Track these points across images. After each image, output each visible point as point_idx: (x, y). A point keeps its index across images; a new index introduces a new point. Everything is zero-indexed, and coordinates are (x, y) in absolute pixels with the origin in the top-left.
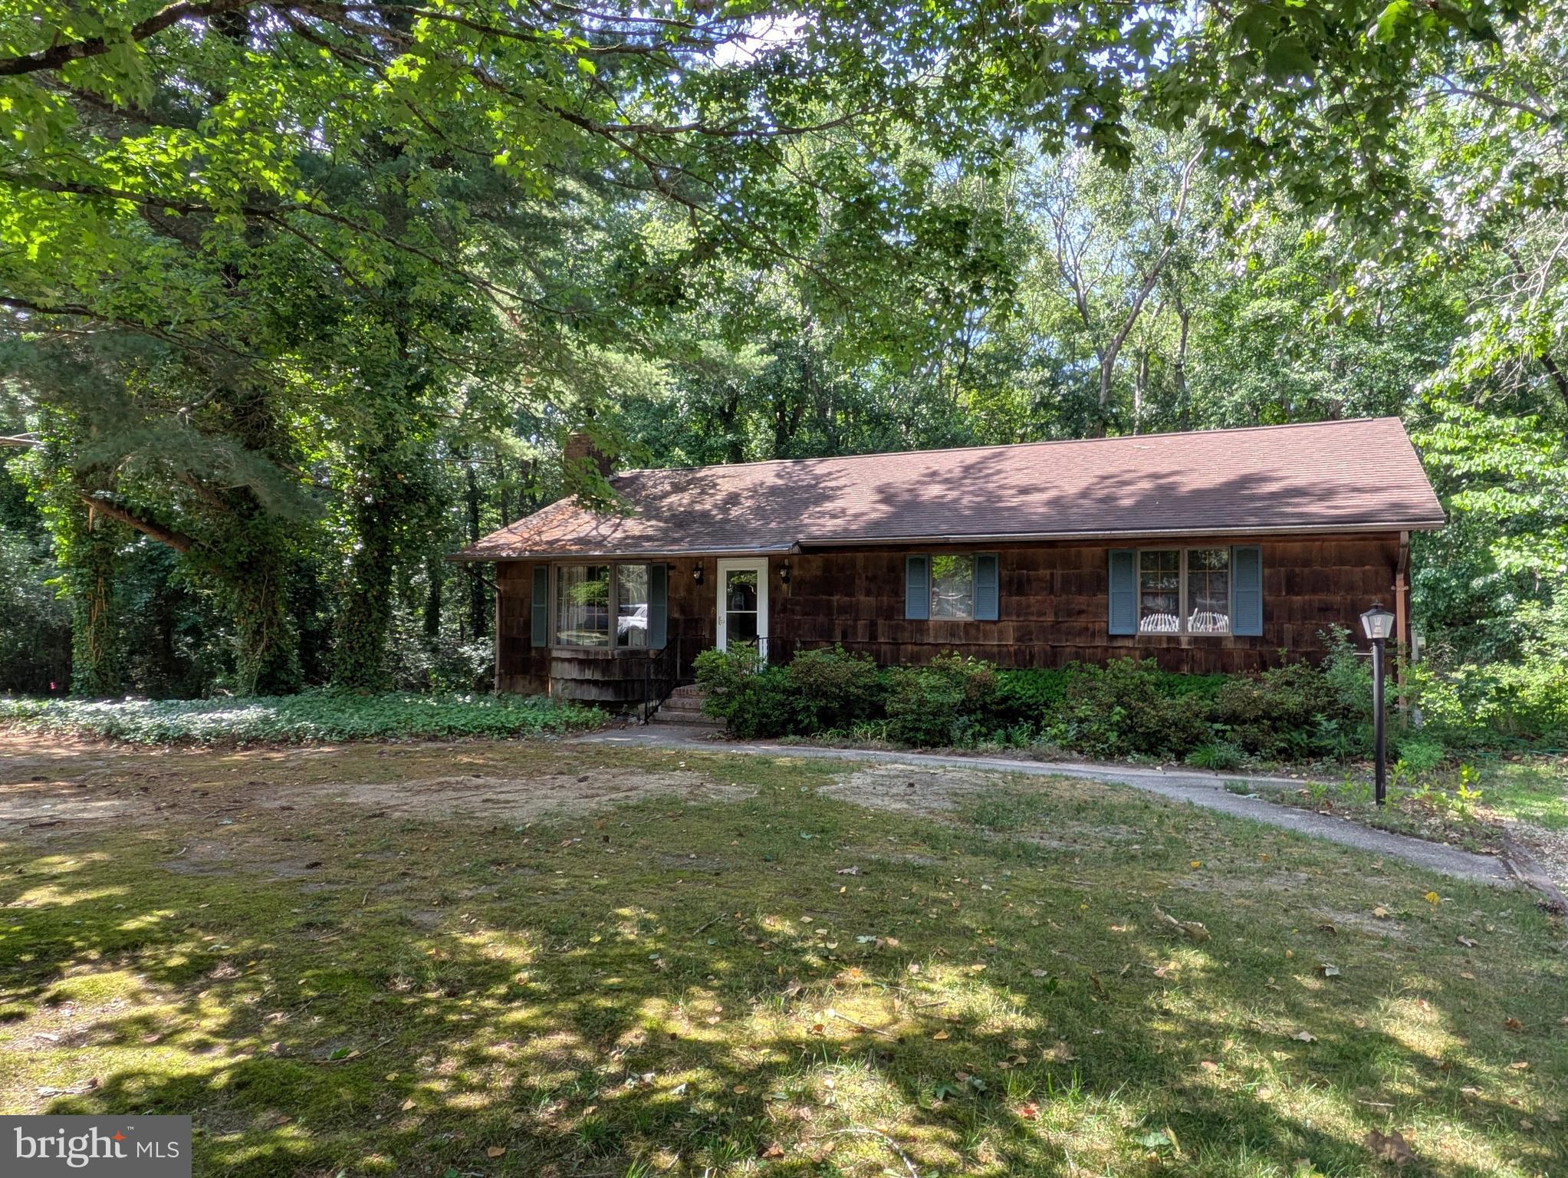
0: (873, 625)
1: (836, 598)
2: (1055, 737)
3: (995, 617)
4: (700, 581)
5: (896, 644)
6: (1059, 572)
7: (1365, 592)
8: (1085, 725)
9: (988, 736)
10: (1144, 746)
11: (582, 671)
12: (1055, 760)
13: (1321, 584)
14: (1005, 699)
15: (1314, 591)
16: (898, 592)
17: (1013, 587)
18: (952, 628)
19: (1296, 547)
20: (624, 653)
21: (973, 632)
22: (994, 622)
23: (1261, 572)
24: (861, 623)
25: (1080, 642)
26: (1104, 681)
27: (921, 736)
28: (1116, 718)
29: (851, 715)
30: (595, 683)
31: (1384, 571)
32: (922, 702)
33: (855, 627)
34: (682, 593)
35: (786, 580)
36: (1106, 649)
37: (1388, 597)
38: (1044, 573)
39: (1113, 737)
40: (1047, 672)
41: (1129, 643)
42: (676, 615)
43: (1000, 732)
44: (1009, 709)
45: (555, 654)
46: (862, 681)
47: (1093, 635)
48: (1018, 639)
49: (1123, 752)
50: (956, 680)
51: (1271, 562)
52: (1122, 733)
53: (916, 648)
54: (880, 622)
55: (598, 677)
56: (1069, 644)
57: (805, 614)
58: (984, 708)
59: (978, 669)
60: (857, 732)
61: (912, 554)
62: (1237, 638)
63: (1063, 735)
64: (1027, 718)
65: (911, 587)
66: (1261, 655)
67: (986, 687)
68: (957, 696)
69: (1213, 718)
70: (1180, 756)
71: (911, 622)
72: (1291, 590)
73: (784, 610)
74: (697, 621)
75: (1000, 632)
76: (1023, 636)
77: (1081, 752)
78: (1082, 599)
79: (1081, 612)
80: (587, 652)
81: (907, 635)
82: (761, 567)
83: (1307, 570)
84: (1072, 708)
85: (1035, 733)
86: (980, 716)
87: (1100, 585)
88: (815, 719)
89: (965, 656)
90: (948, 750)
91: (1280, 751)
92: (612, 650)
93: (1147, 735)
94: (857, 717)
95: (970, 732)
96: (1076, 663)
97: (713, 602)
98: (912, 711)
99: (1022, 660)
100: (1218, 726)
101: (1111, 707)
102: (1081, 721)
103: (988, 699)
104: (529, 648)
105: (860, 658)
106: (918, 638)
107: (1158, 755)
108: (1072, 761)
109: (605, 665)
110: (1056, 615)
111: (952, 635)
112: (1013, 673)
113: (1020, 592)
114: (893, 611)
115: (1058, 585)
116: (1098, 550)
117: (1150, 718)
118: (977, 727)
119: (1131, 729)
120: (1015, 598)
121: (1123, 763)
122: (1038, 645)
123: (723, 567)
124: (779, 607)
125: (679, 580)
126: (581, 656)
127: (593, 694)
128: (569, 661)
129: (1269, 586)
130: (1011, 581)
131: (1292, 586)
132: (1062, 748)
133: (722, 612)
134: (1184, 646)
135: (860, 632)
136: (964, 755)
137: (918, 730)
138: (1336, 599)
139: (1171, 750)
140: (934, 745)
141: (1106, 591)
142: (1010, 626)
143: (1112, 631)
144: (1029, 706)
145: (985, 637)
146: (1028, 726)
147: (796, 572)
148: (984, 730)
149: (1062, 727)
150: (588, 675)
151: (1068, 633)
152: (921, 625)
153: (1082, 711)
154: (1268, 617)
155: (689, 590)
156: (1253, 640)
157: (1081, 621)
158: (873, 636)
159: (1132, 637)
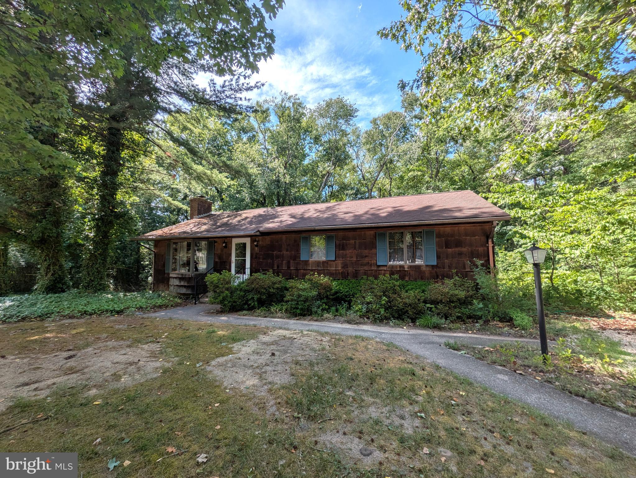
0: (289, 263)
1: (275, 252)
2: (357, 311)
3: (334, 259)
4: (226, 247)
5: (297, 270)
6: (357, 241)
7: (476, 247)
8: (370, 305)
9: (328, 311)
10: (396, 315)
11: (180, 282)
12: (357, 323)
13: (459, 244)
14: (336, 293)
15: (457, 246)
16: (298, 250)
17: (341, 247)
18: (318, 263)
19: (448, 229)
20: (196, 275)
21: (326, 265)
22: (334, 261)
23: (435, 240)
24: (284, 262)
25: (366, 268)
26: (377, 285)
27: (298, 311)
28: (383, 302)
29: (272, 301)
30: (185, 286)
31: (483, 239)
32: (300, 296)
33: (282, 264)
34: (219, 252)
35: (257, 246)
36: (376, 271)
37: (486, 249)
38: (352, 242)
39: (382, 311)
40: (353, 281)
41: (385, 268)
42: (217, 260)
43: (334, 308)
44: (338, 297)
45: (171, 275)
46: (277, 286)
47: (371, 265)
48: (342, 268)
49: (387, 318)
50: (315, 285)
51: (439, 236)
52: (386, 309)
53: (305, 271)
54: (292, 261)
55: (186, 284)
56: (362, 269)
57: (264, 259)
58: (327, 297)
59: (324, 280)
60: (272, 309)
61: (304, 235)
62: (427, 266)
63: (360, 310)
64: (345, 301)
65: (303, 247)
66: (436, 272)
67: (327, 288)
68: (314, 293)
69: (425, 302)
70: (413, 320)
71: (303, 261)
72: (447, 247)
73: (256, 258)
74: (225, 262)
75: (336, 265)
76: (345, 266)
77: (368, 318)
78: (367, 251)
79: (366, 256)
80: (182, 275)
81: (301, 266)
82: (248, 241)
83: (453, 238)
84: (364, 297)
85: (349, 308)
86: (325, 300)
87: (373, 246)
88: (256, 303)
89: (319, 274)
90: (310, 317)
91: (458, 317)
92: (191, 274)
93: (397, 311)
94: (274, 302)
95: (321, 308)
96: (365, 277)
97: (230, 255)
98: (295, 300)
99: (345, 276)
100: (428, 305)
101: (381, 297)
102: (368, 303)
103: (328, 293)
104: (165, 273)
105: (278, 276)
106: (305, 268)
107: (403, 320)
108: (364, 323)
109: (189, 279)
110: (357, 258)
111: (318, 266)
112: (339, 282)
113: (343, 249)
114: (296, 257)
115: (357, 246)
116: (372, 232)
117: (399, 303)
118: (324, 306)
119: (390, 307)
120: (341, 251)
121: (387, 324)
122: (350, 270)
123: (235, 241)
124: (254, 256)
125: (219, 246)
126: (180, 276)
127: (184, 291)
128: (176, 278)
129: (439, 245)
130: (339, 245)
131: (447, 246)
132: (360, 316)
133: (233, 258)
134: (406, 269)
135: (284, 266)
136: (316, 321)
137: (297, 308)
138: (464, 250)
139: (408, 317)
140: (304, 315)
141: (376, 248)
142: (339, 262)
143: (379, 264)
144: (346, 296)
145: (330, 267)
146: (345, 305)
147: (260, 243)
148: (327, 307)
149: (360, 306)
150: (182, 283)
151: (361, 265)
152: (306, 262)
153: (369, 298)
154: (438, 257)
155: (222, 250)
156: (433, 266)
157: (366, 260)
158: (289, 267)
159: (386, 266)
